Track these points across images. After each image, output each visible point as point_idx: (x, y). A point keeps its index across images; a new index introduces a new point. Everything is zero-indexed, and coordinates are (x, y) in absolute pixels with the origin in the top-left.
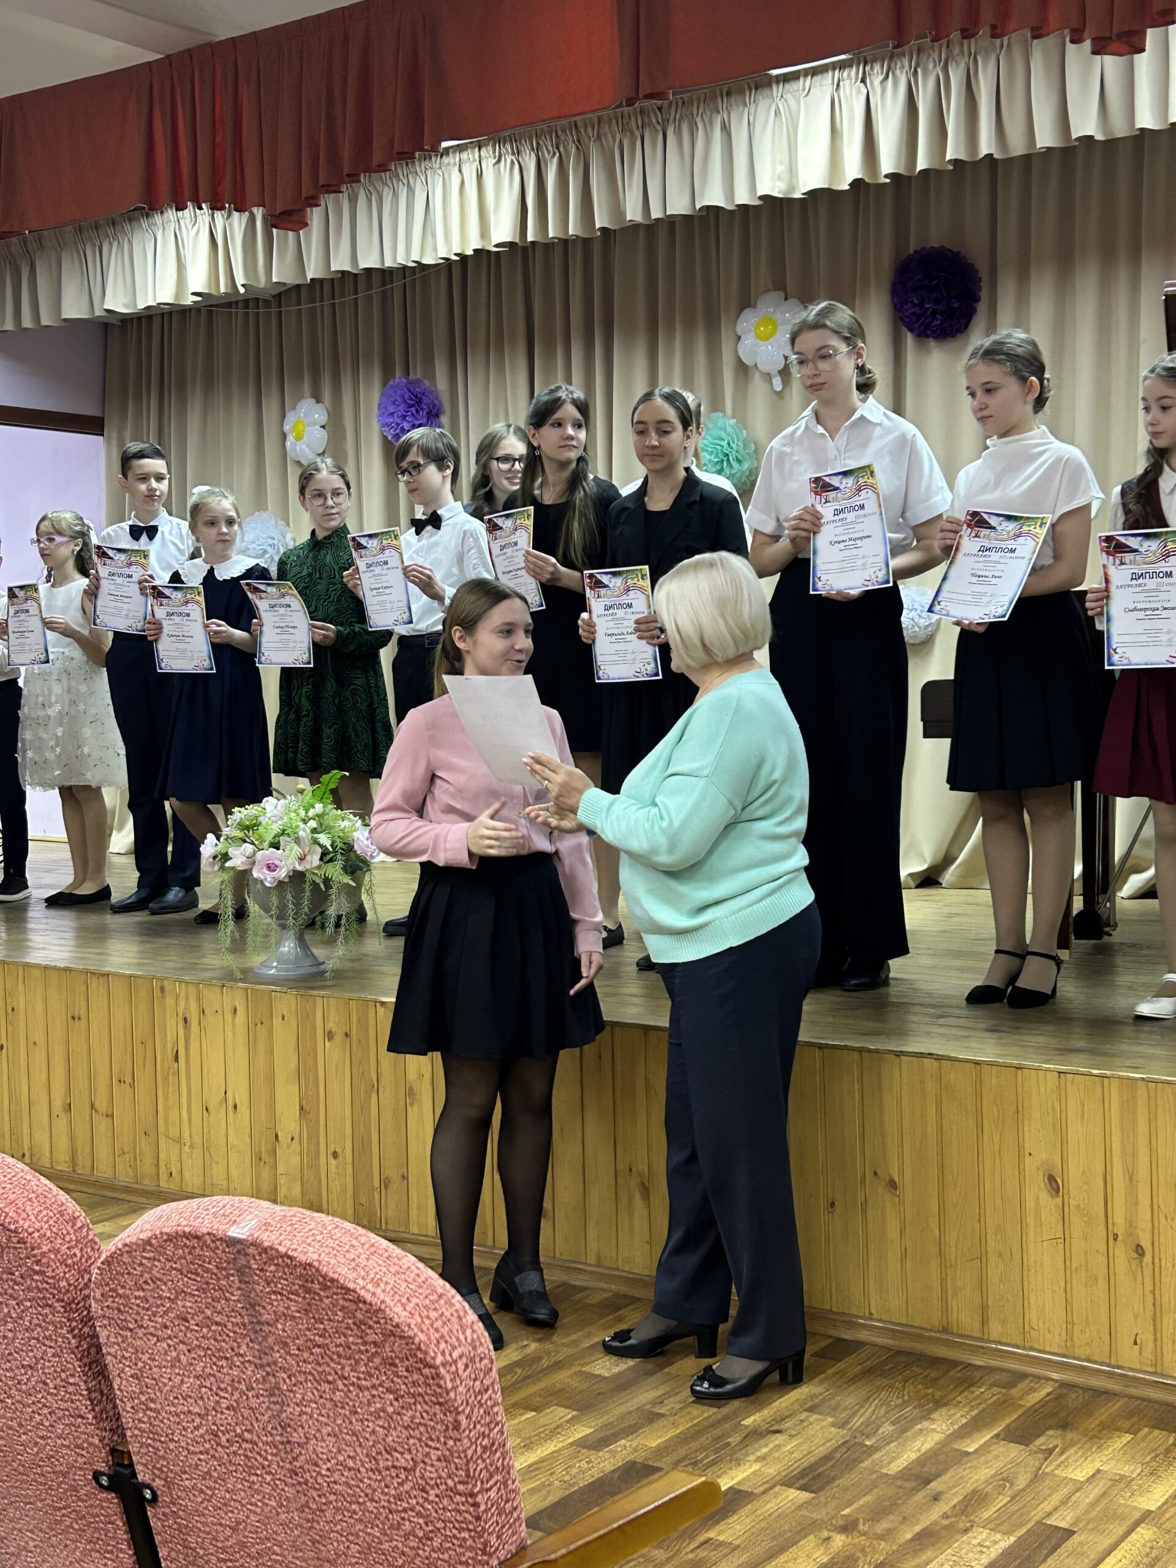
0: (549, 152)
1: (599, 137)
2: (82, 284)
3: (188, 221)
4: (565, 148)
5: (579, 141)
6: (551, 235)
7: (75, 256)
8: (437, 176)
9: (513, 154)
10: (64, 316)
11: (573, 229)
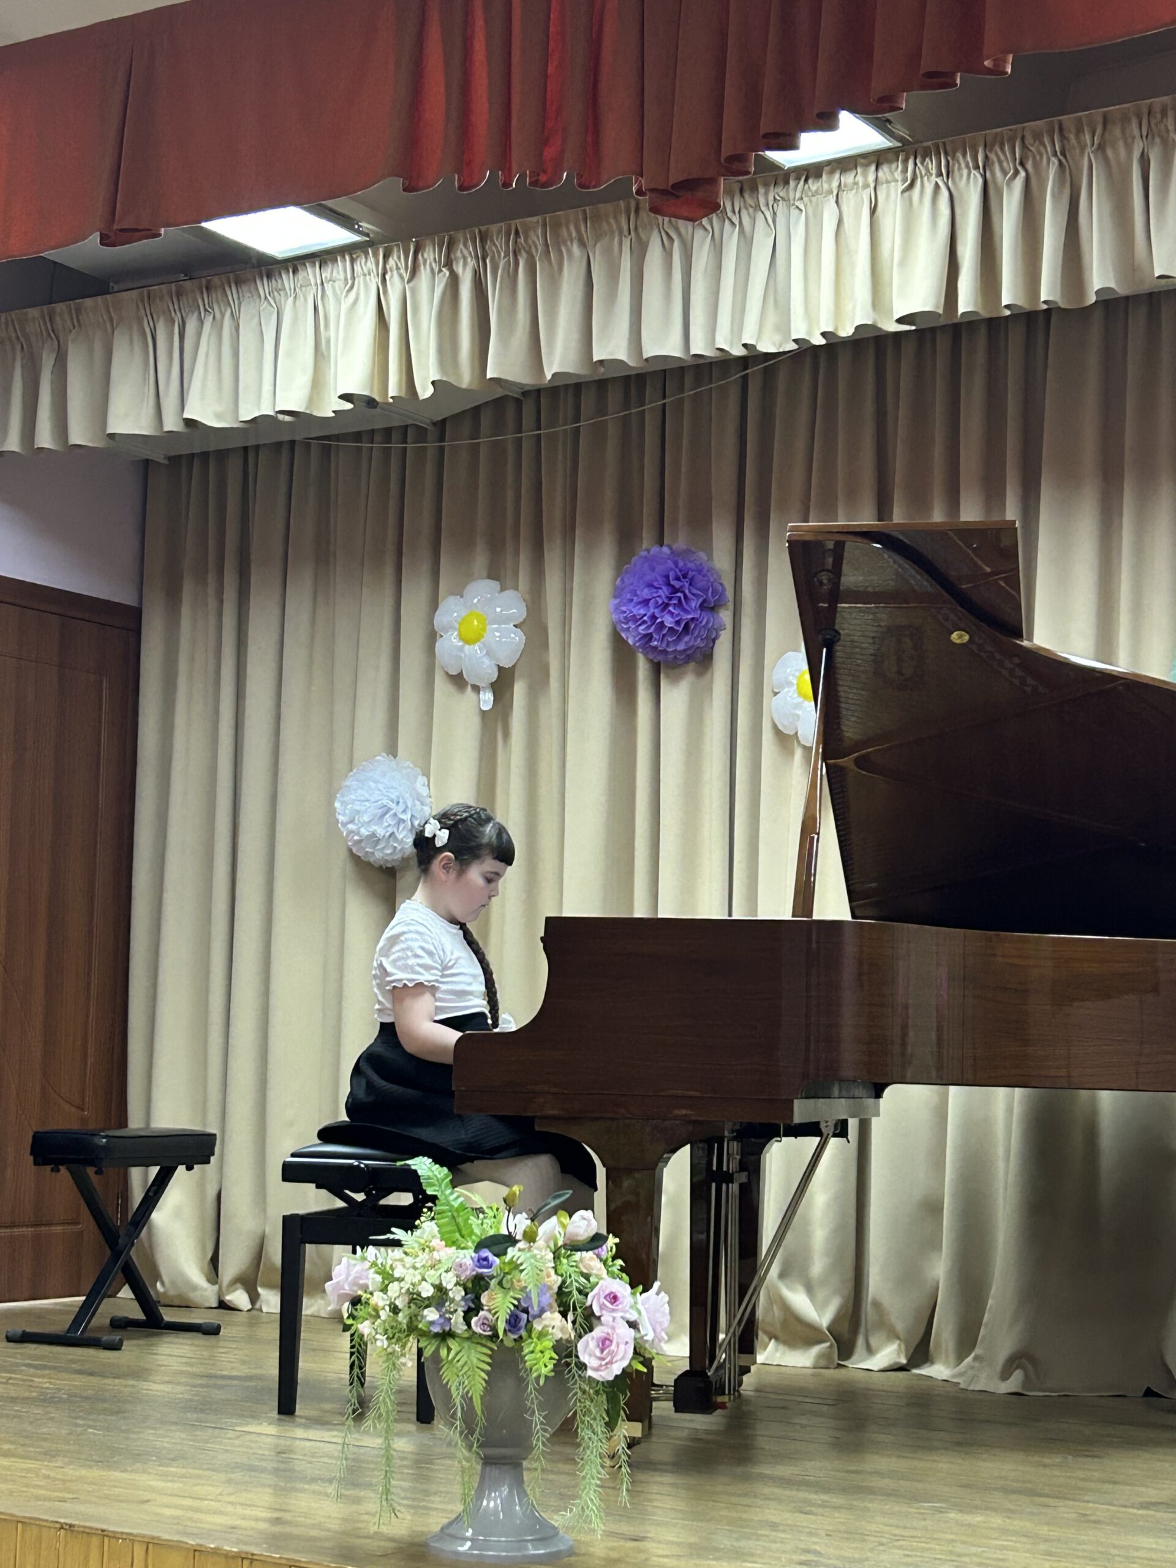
0: (1005, 173)
1: (1101, 148)
2: (145, 379)
3: (339, 285)
4: (1036, 165)
5: (1063, 154)
6: (1005, 301)
7: (136, 337)
8: (794, 212)
9: (940, 174)
10: (110, 431)
11: (1048, 291)
